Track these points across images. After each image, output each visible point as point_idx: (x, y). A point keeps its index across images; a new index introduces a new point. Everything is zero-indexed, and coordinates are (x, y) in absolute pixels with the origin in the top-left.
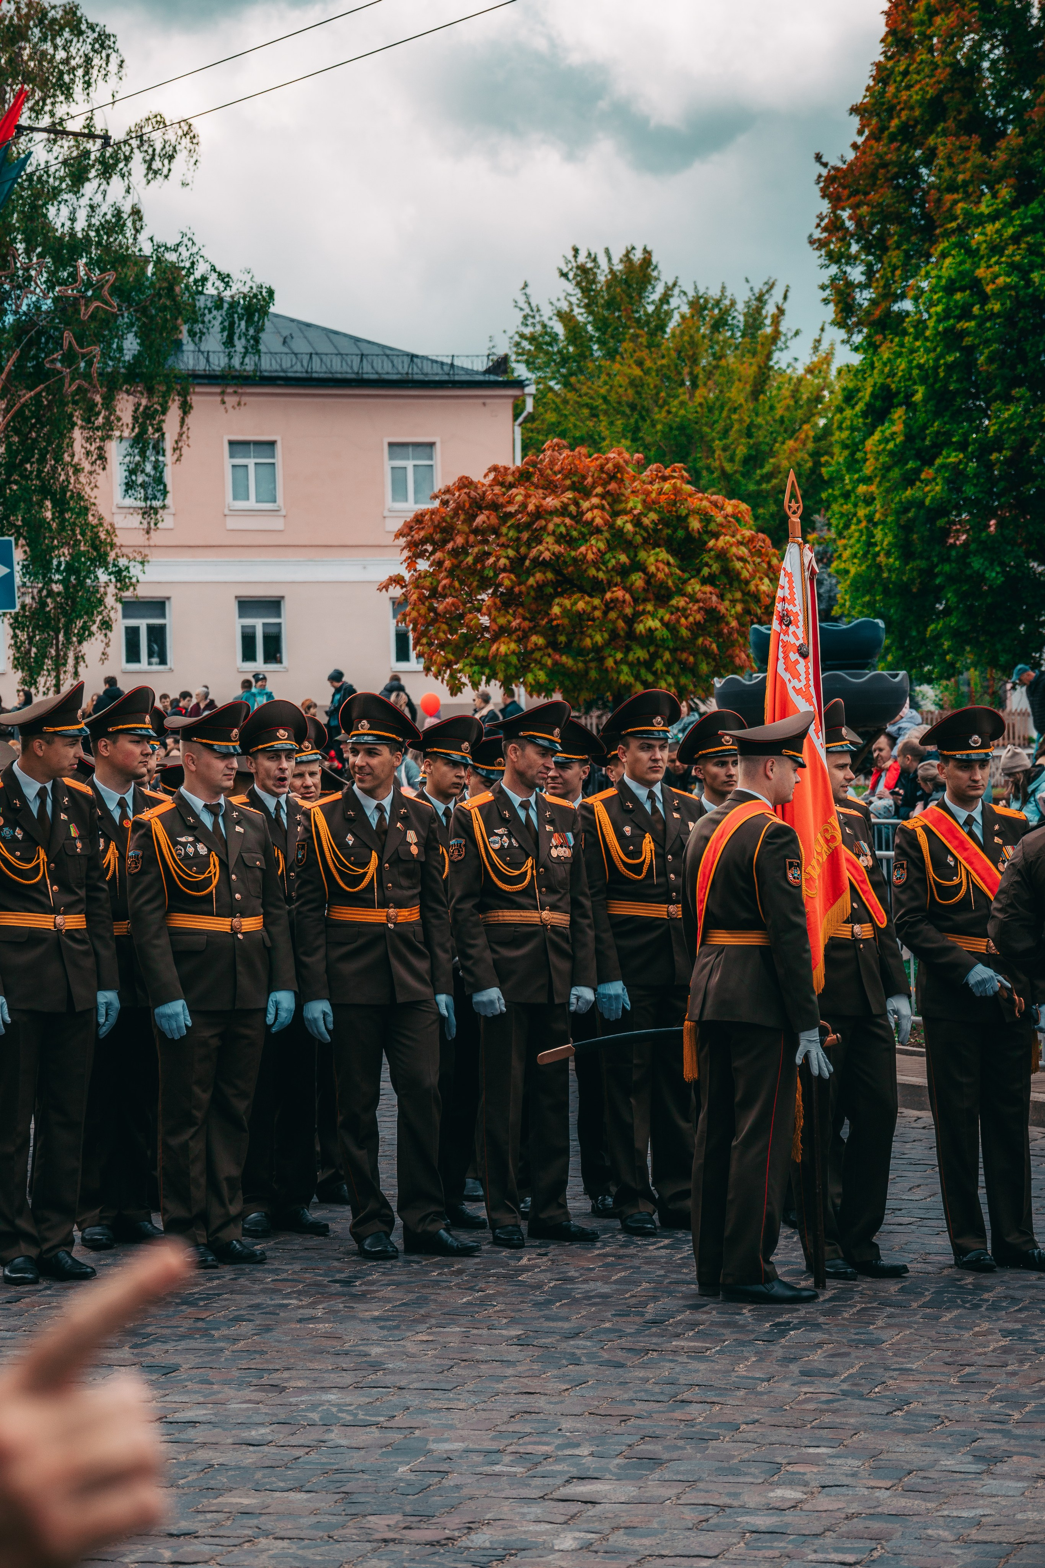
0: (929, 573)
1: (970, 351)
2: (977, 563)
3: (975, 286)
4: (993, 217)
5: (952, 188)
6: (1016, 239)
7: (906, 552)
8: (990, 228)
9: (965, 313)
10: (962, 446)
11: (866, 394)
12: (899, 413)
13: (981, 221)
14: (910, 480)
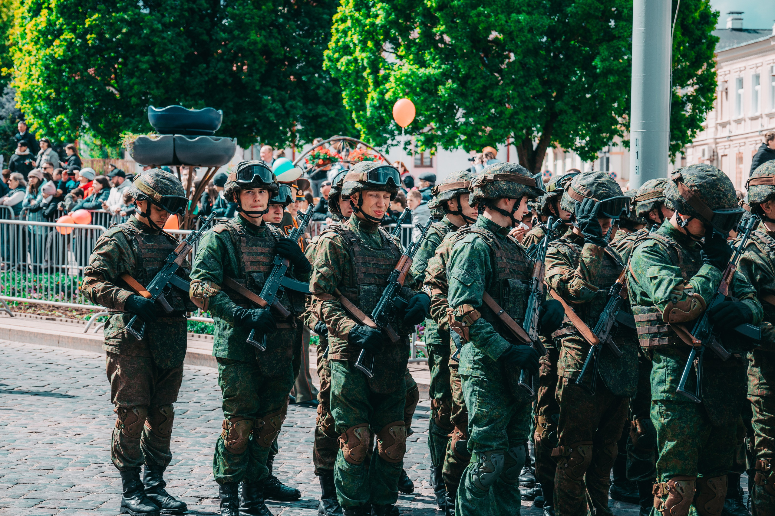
0: (59, 92)
2: (80, 87)
10: (73, 31)
12: (44, 12)
14: (49, 45)
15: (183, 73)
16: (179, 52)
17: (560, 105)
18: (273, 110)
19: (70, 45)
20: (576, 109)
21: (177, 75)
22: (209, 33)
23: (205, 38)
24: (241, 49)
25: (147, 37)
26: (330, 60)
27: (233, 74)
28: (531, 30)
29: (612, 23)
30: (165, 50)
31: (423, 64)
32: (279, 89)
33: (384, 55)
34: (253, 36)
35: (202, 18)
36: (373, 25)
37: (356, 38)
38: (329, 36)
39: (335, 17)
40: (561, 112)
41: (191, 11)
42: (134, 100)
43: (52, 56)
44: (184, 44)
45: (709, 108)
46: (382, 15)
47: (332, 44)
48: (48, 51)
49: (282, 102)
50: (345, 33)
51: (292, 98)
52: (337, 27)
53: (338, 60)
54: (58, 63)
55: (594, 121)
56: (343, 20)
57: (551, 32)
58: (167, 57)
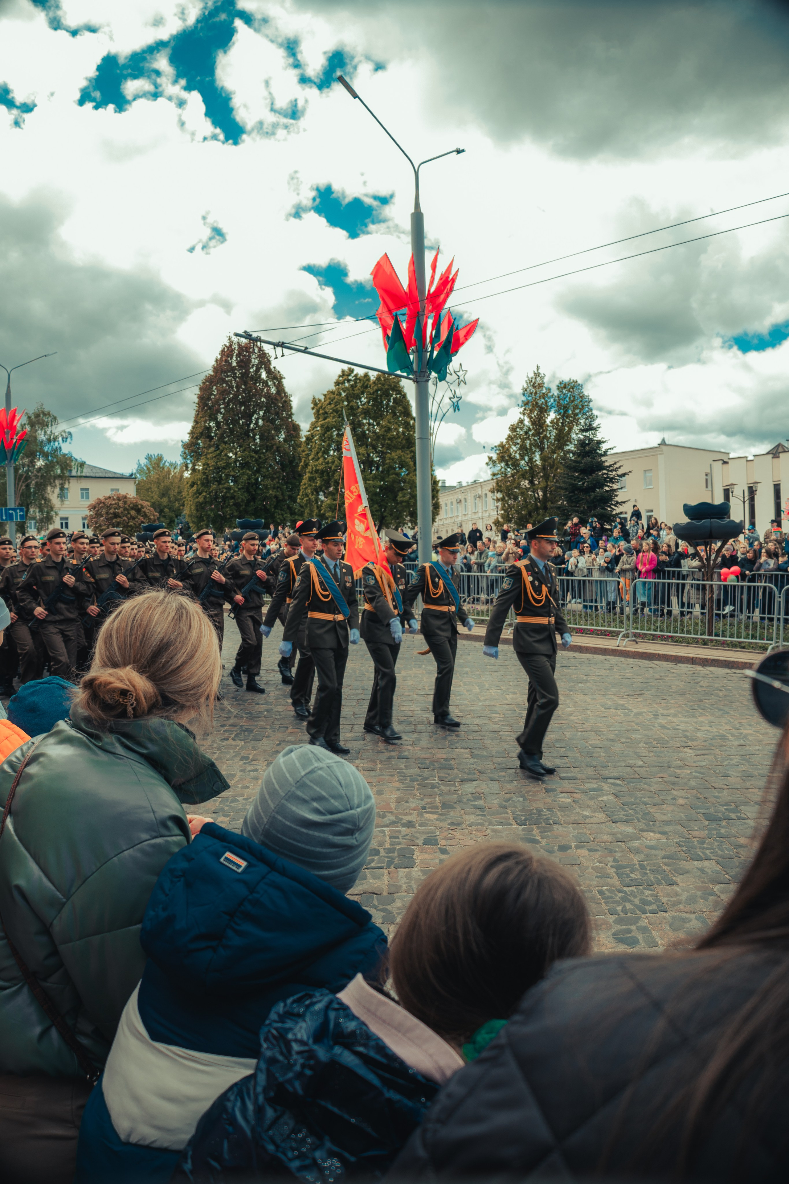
0: (201, 514)
1: (207, 476)
2: (209, 512)
3: (208, 465)
4: (211, 453)
5: (204, 448)
6: (215, 457)
7: (197, 510)
8: (211, 455)
9: (206, 469)
10: (206, 492)
11: (190, 483)
12: (195, 486)
13: (209, 453)
14: (197, 497)
15: (246, 506)
16: (244, 498)
17: (385, 514)
18: (279, 518)
19: (205, 497)
20: (391, 515)
21: (244, 507)
22: (255, 491)
23: (254, 493)
24: (266, 496)
25: (233, 493)
26: (300, 499)
27: (264, 506)
28: (373, 487)
29: (403, 485)
30: (239, 498)
31: (334, 500)
32: (281, 510)
33: (320, 497)
34: (271, 492)
35: (252, 486)
36: (316, 486)
37: (309, 491)
38: (299, 490)
39: (302, 484)
40: (386, 516)
41: (248, 483)
42: (228, 516)
43: (198, 502)
44: (246, 495)
45: (438, 514)
46: (319, 482)
47: (301, 493)
48: (197, 500)
49: (282, 515)
50: (306, 489)
51: (286, 513)
52: (302, 487)
53: (303, 499)
54: (201, 504)
55: (398, 519)
56: (305, 484)
57: (381, 487)
58: (240, 500)
